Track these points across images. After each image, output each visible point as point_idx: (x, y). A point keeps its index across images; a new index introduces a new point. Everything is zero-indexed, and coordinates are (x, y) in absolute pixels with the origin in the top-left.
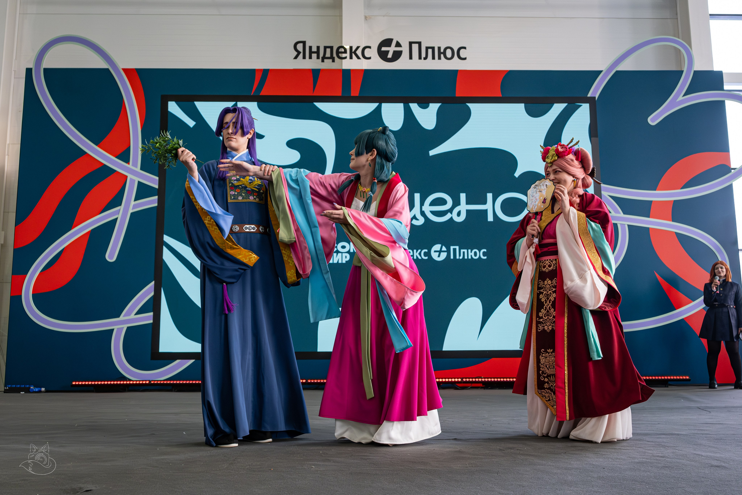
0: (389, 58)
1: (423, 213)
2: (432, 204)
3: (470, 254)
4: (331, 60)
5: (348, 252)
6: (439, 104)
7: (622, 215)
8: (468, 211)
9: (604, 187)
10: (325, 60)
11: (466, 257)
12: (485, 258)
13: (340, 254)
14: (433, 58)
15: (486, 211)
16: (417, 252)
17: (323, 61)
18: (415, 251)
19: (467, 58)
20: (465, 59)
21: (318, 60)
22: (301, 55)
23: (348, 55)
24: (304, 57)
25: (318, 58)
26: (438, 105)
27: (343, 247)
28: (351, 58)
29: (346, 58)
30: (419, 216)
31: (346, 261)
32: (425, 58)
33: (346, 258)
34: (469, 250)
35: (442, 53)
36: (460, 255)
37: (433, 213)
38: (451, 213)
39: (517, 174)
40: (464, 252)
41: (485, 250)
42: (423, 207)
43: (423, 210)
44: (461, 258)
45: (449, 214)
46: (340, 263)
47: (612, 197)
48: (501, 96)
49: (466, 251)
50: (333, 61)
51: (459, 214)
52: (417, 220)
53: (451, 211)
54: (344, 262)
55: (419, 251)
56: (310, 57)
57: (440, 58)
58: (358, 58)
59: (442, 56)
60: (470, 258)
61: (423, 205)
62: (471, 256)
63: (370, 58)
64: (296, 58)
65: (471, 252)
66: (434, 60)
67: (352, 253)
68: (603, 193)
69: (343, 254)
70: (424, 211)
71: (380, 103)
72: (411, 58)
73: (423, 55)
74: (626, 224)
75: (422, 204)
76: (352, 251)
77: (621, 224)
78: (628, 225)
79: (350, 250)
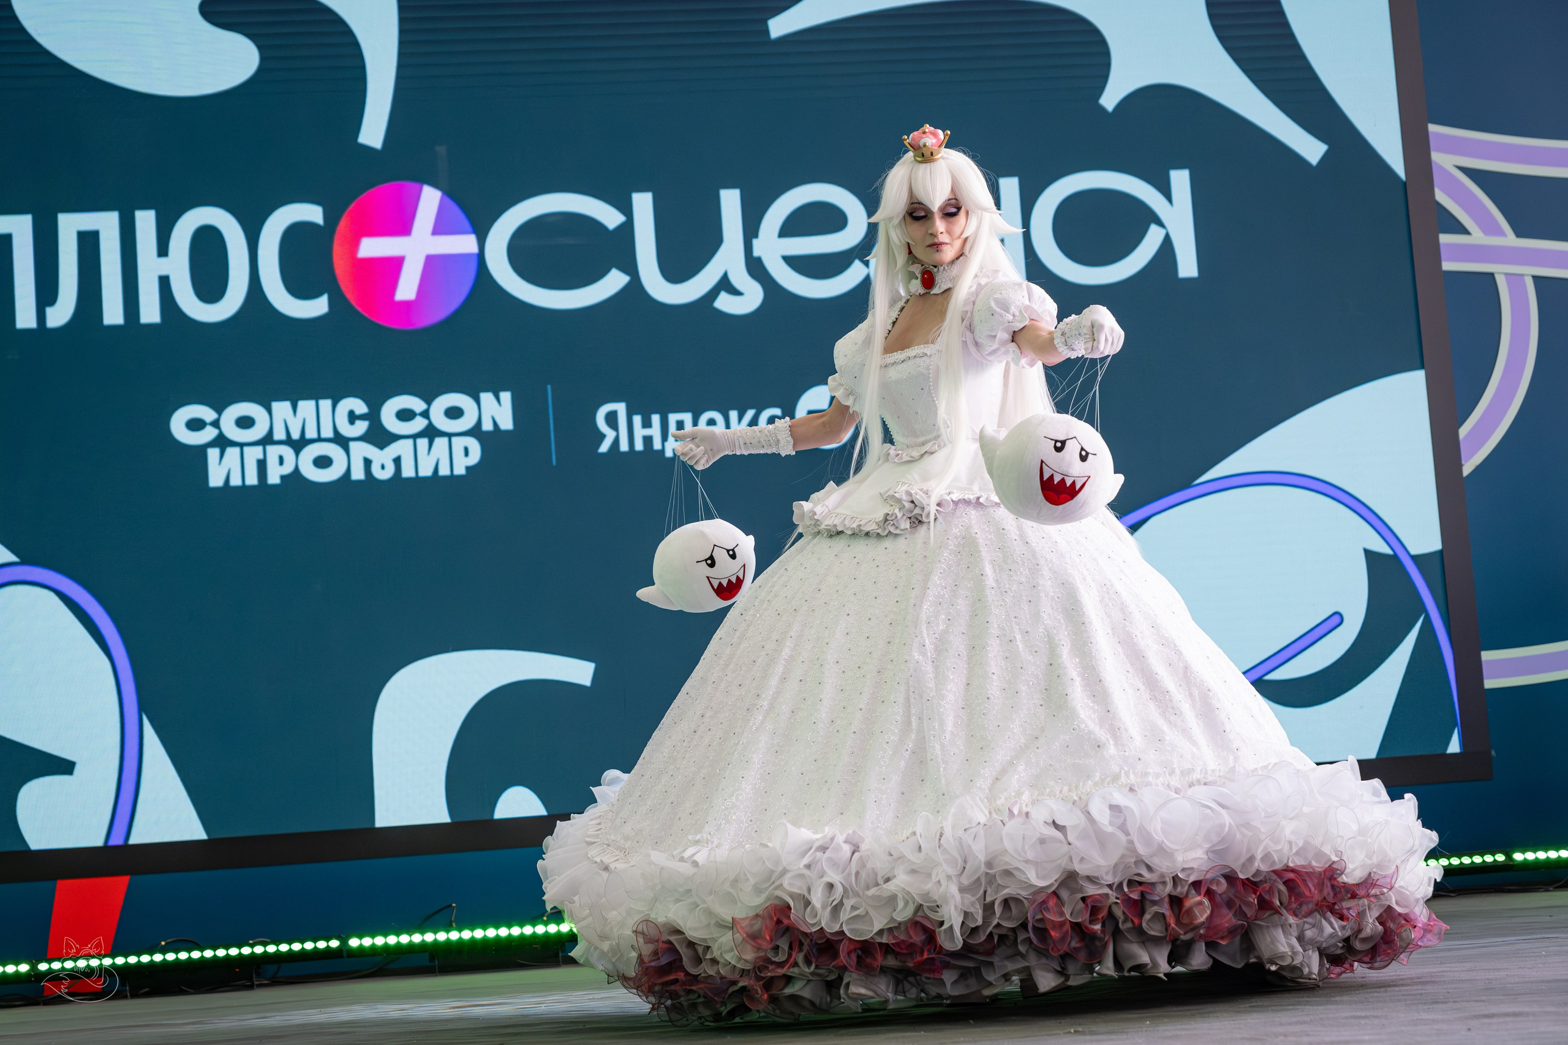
1: (756, 268)
2: (791, 227)
5: (475, 431)
7: (1511, 239)
9: (1437, 134)
13: (441, 443)
16: (740, 418)
18: (733, 415)
27: (454, 413)
30: (740, 278)
31: (468, 468)
33: (466, 452)
37: (795, 263)
38: (867, 264)
39: (1110, 99)
42: (755, 242)
43: (756, 253)
45: (857, 264)
46: (445, 478)
47: (1473, 174)
52: (735, 292)
53: (862, 251)
54: (460, 470)
55: (750, 414)
61: (757, 236)
67: (488, 433)
68: (1436, 157)
69: (454, 439)
70: (759, 260)
74: (1527, 275)
75: (751, 230)
76: (487, 426)
77: (1506, 274)
78: (1534, 277)
79: (479, 423)
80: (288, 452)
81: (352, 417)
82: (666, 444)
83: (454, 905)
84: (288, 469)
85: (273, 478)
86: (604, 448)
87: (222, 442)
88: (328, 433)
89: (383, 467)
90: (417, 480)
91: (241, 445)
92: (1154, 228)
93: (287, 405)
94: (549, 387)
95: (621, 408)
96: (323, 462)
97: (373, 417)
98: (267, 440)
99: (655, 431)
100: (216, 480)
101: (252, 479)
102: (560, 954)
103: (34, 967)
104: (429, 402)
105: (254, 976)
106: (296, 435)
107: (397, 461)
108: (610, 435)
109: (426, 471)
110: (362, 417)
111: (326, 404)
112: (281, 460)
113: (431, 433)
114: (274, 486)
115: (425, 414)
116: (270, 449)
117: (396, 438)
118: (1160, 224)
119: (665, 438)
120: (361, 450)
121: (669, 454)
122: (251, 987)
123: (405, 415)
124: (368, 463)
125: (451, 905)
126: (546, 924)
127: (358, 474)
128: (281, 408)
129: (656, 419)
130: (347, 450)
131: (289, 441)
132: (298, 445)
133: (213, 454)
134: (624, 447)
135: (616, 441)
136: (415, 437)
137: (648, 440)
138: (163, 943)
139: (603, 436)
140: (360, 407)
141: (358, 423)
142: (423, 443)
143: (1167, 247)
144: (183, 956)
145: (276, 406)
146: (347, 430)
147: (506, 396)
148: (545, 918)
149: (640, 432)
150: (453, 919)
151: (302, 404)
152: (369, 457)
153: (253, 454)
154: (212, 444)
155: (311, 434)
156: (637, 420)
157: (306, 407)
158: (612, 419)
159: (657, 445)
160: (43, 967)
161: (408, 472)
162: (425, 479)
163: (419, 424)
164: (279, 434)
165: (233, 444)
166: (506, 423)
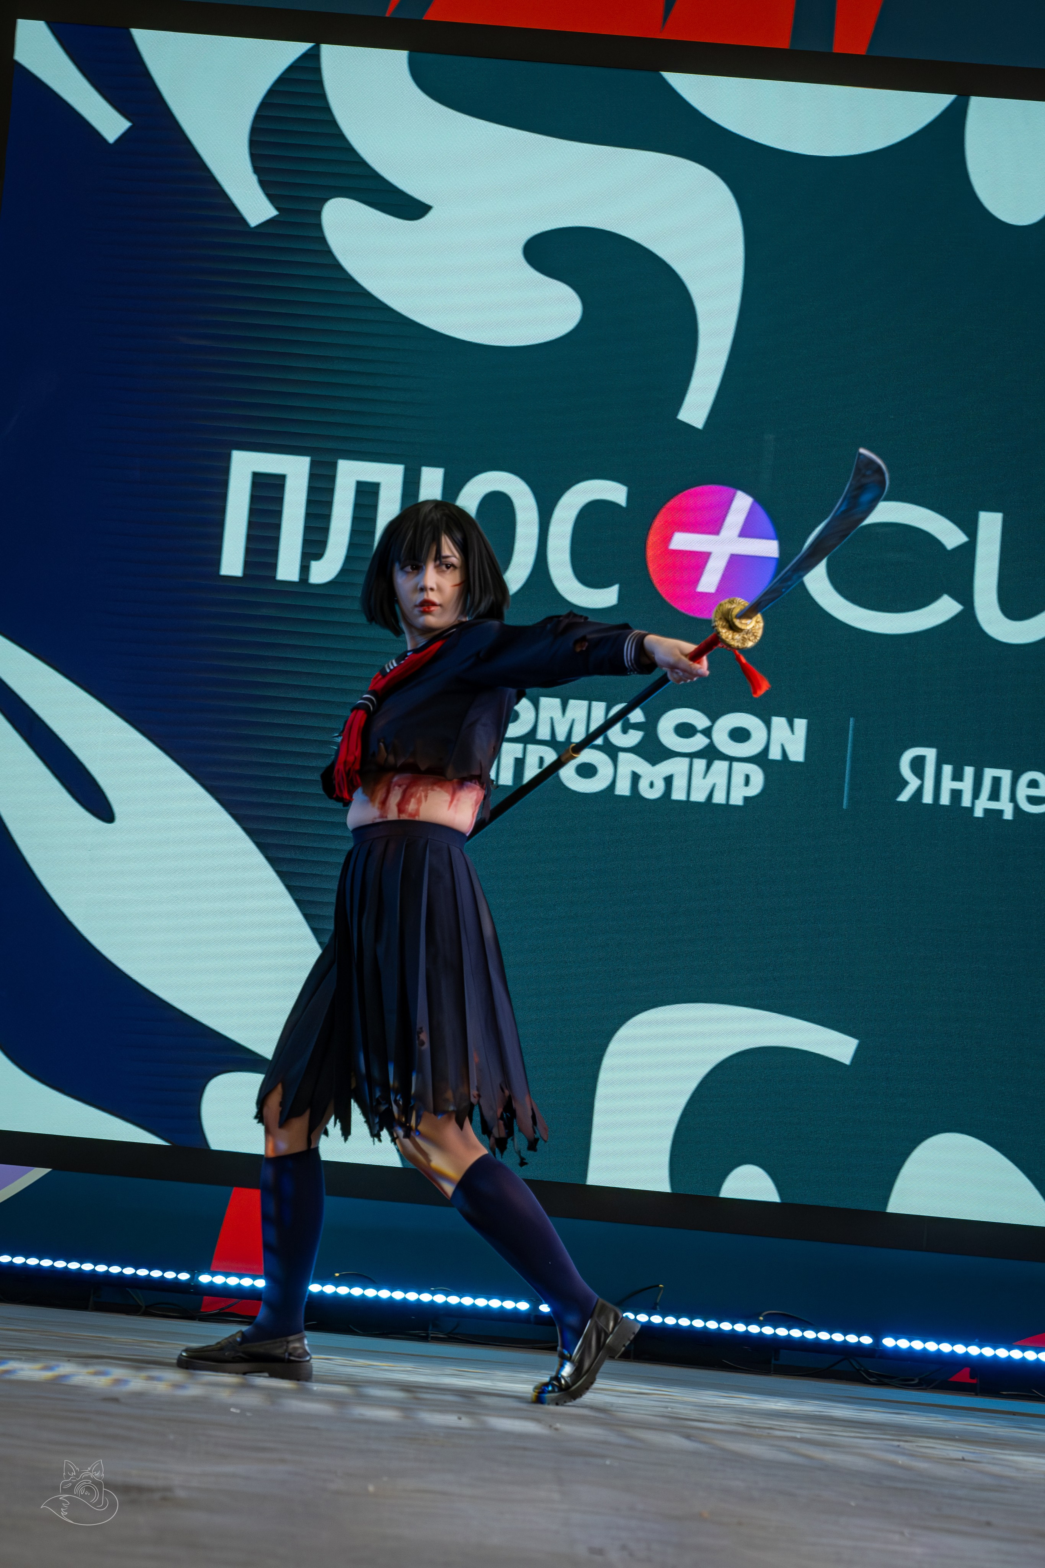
5: (761, 759)
13: (720, 766)
27: (740, 735)
31: (746, 799)
33: (747, 781)
46: (718, 806)
54: (737, 799)
67: (774, 762)
69: (735, 765)
71: (959, 95)
76: (775, 754)
79: (766, 749)
80: (549, 753)
81: (626, 724)
82: (977, 802)
83: (661, 1286)
86: (905, 796)
89: (652, 785)
90: (688, 804)
93: (557, 701)
94: (851, 721)
95: (930, 754)
96: (587, 771)
97: (649, 728)
98: (529, 736)
99: (966, 786)
101: (507, 779)
102: (773, 1362)
103: (194, 1277)
104: (713, 719)
105: (430, 1328)
106: (561, 737)
107: (669, 780)
108: (914, 783)
109: (699, 796)
110: (637, 726)
111: (598, 706)
112: (541, 761)
113: (711, 754)
115: (707, 732)
116: (530, 747)
117: (671, 754)
119: (976, 795)
120: (629, 763)
121: (979, 813)
122: (425, 1339)
123: (685, 730)
124: (636, 778)
125: (658, 1286)
126: (761, 1325)
127: (623, 788)
128: (550, 705)
129: (969, 771)
130: (614, 761)
131: (552, 743)
134: (928, 798)
135: (919, 791)
136: (692, 756)
137: (956, 795)
138: (337, 1275)
139: (905, 783)
140: (636, 713)
141: (631, 732)
142: (700, 764)
144: (357, 1292)
145: (544, 701)
146: (618, 739)
147: (801, 724)
148: (761, 1318)
149: (948, 785)
150: (658, 1301)
151: (572, 702)
152: (638, 771)
153: (512, 750)
155: (578, 737)
156: (947, 770)
157: (577, 707)
158: (918, 765)
159: (966, 802)
160: (205, 1279)
161: (678, 794)
162: (696, 805)
163: (698, 742)
164: (543, 733)
166: (797, 754)
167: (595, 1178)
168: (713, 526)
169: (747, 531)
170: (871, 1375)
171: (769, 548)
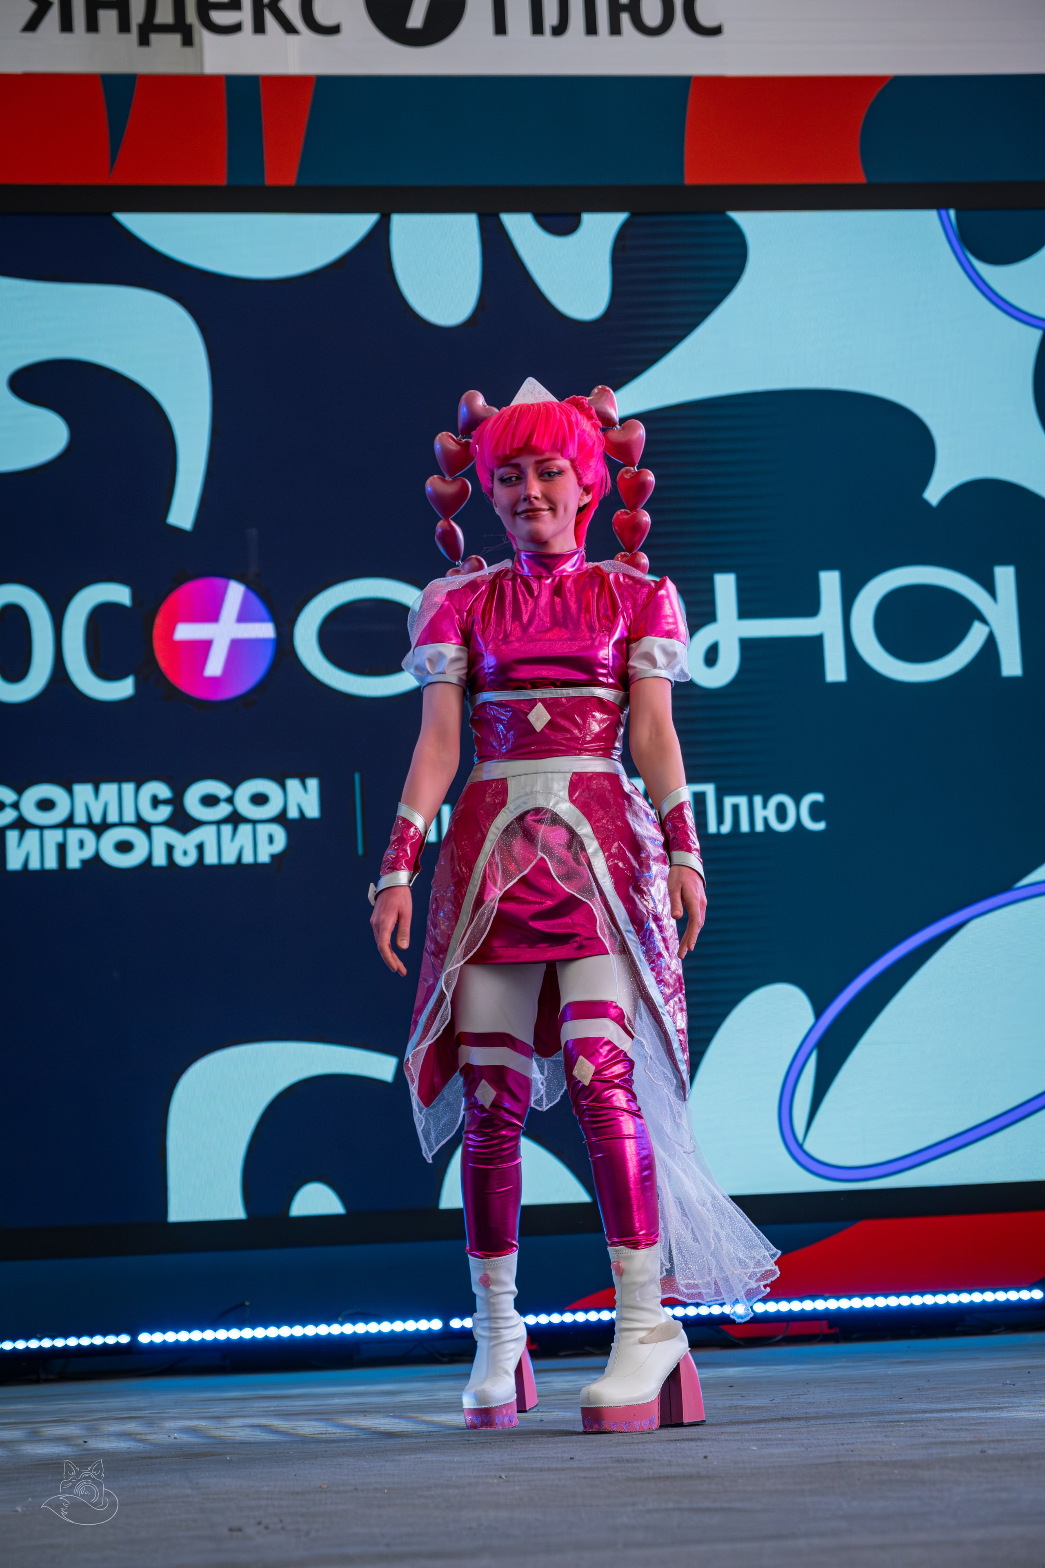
0: (414, 31)
3: (759, 814)
4: (177, 38)
5: (281, 819)
6: (618, 218)
8: (747, 645)
10: (154, 37)
11: (745, 827)
12: (821, 826)
13: (245, 830)
14: (591, 28)
15: (815, 644)
17: (144, 41)
19: (725, 29)
20: (716, 31)
21: (125, 36)
22: (53, 16)
23: (245, 15)
24: (66, 25)
25: (124, 26)
26: (615, 220)
27: (259, 799)
28: (259, 27)
29: (236, 28)
31: (273, 857)
32: (560, 30)
33: (271, 839)
34: (758, 800)
35: (624, 8)
36: (720, 820)
39: (934, 494)
40: (736, 808)
41: (819, 797)
44: (726, 828)
46: (248, 866)
48: (864, 180)
49: (742, 801)
50: (188, 41)
51: (711, 657)
54: (264, 858)
56: (92, 26)
57: (615, 29)
58: (289, 28)
59: (625, 18)
60: (760, 827)
62: (766, 820)
63: (335, 30)
64: (32, 25)
65: (765, 806)
66: (592, 38)
67: (294, 821)
69: (259, 826)
71: (382, 213)
72: (500, 27)
73: (551, 17)
76: (293, 813)
79: (284, 811)
80: (88, 836)
81: (156, 802)
83: (247, 1303)
84: (88, 853)
85: (73, 862)
87: (22, 825)
88: (130, 817)
89: (185, 853)
90: (220, 868)
91: (41, 828)
92: (977, 626)
93: (89, 788)
94: (357, 777)
96: (124, 847)
97: (177, 801)
98: (68, 823)
100: (14, 863)
101: (51, 863)
102: (356, 1357)
104: (234, 786)
105: (41, 1371)
106: (97, 819)
107: (200, 847)
109: (229, 858)
110: (166, 802)
111: (128, 788)
112: (82, 844)
113: (235, 819)
114: (74, 871)
115: (230, 800)
116: (71, 833)
117: (197, 824)
118: (984, 620)
120: (163, 836)
122: (37, 1381)
123: (210, 801)
124: (170, 848)
125: (243, 1304)
126: (342, 1324)
127: (160, 860)
128: (83, 791)
130: (149, 834)
131: (90, 825)
132: (100, 829)
133: (12, 836)
136: (219, 823)
140: (163, 791)
141: (161, 807)
142: (227, 829)
143: (990, 645)
145: (78, 788)
146: (150, 815)
147: (313, 784)
150: (246, 1318)
151: (104, 787)
152: (172, 842)
153: (53, 837)
154: (12, 826)
155: (112, 818)
157: (109, 790)
162: (228, 867)
163: (223, 810)
164: (80, 817)
165: (33, 826)
166: (313, 811)
167: (176, 1214)
168: (212, 615)
169: (243, 617)
170: (443, 1356)
171: (265, 630)
